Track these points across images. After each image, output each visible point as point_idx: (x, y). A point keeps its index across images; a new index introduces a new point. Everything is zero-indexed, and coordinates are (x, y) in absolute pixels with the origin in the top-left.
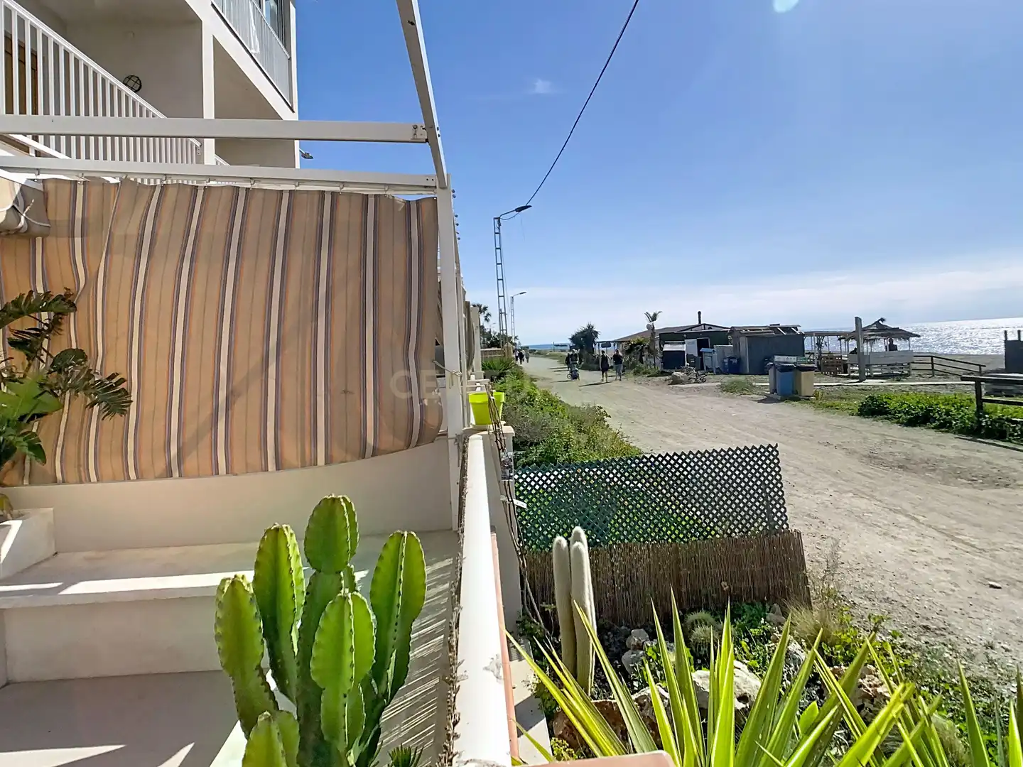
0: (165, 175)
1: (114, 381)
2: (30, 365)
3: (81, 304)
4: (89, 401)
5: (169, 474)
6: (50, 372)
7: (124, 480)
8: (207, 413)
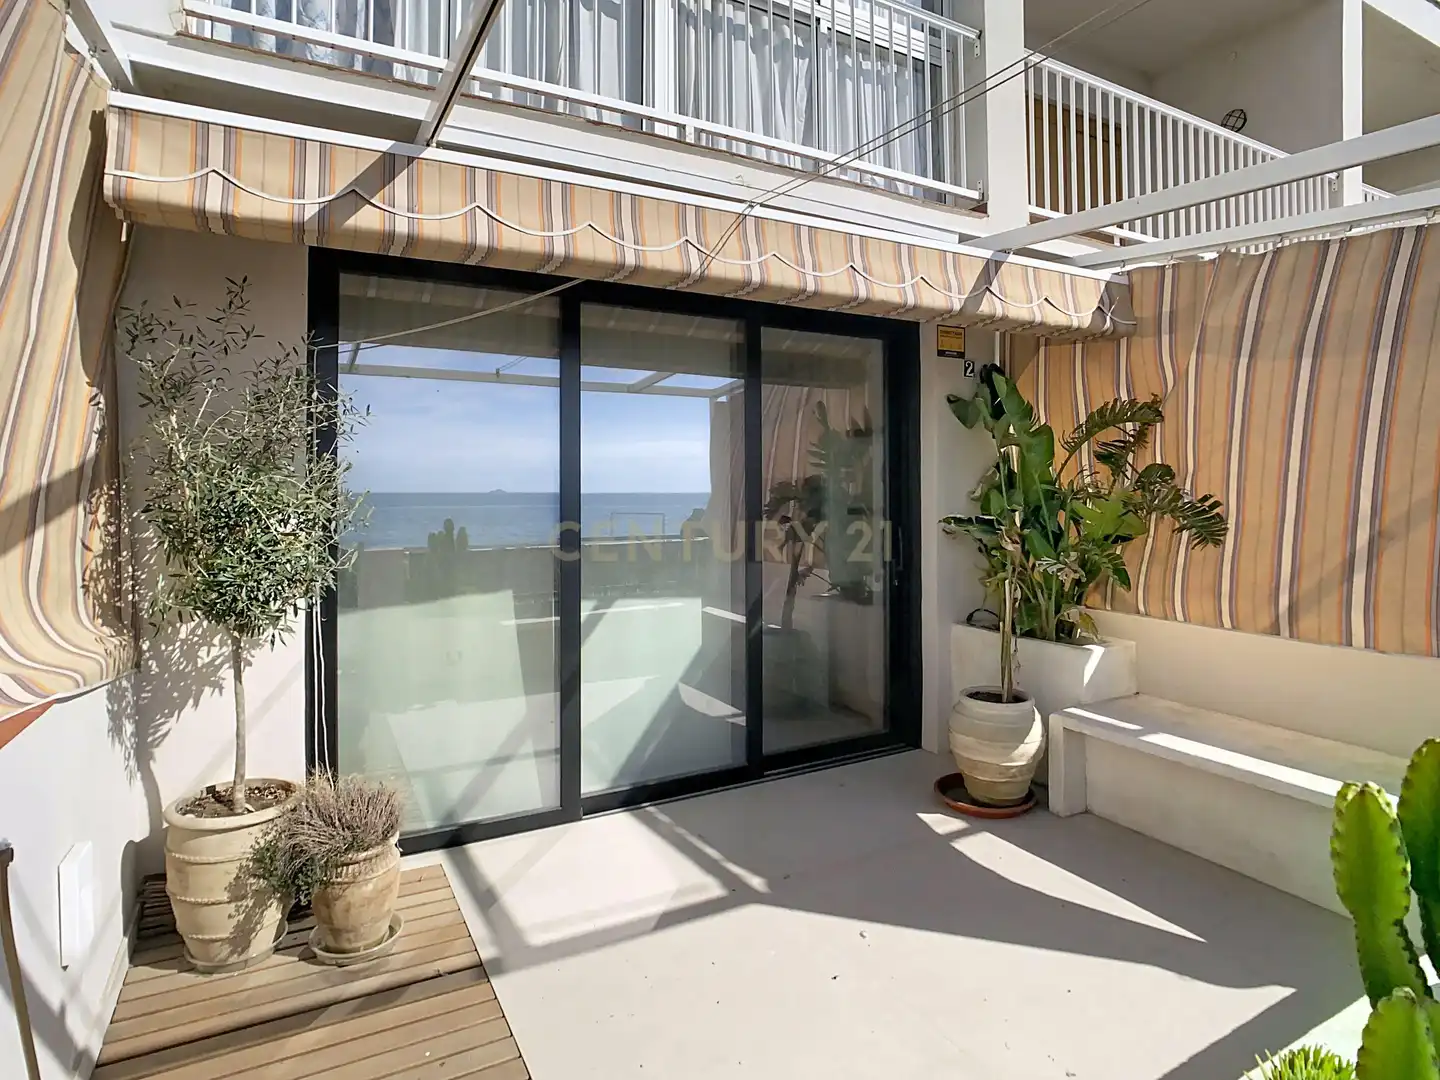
0: (1280, 235)
1: (1207, 504)
2: (1115, 481)
3: (1167, 410)
4: (1177, 526)
5: (1275, 630)
6: (1135, 490)
7: (1217, 627)
8: (1335, 558)
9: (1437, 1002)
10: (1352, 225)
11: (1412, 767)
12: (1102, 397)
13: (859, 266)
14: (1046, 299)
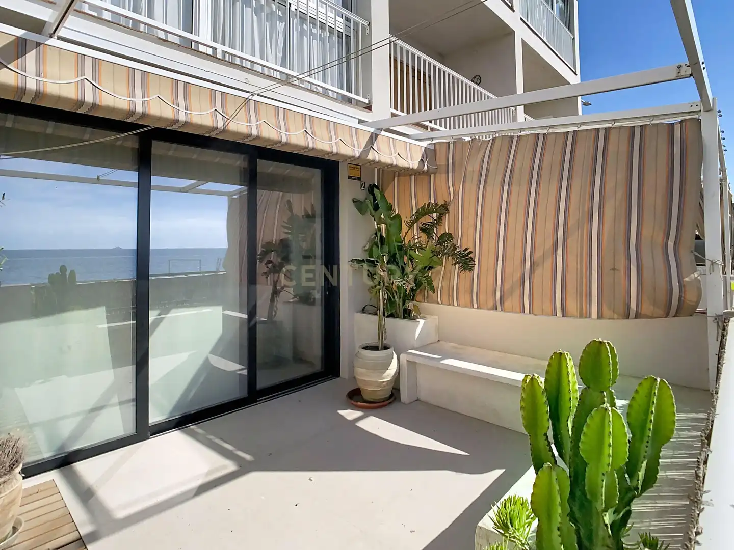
0: (495, 132)
1: (467, 252)
2: (428, 241)
3: (451, 208)
4: (454, 262)
5: (495, 308)
6: (437, 245)
7: (471, 308)
8: (518, 275)
9: (559, 466)
10: (521, 130)
11: (549, 365)
12: (423, 201)
13: (309, 131)
14: (398, 154)
